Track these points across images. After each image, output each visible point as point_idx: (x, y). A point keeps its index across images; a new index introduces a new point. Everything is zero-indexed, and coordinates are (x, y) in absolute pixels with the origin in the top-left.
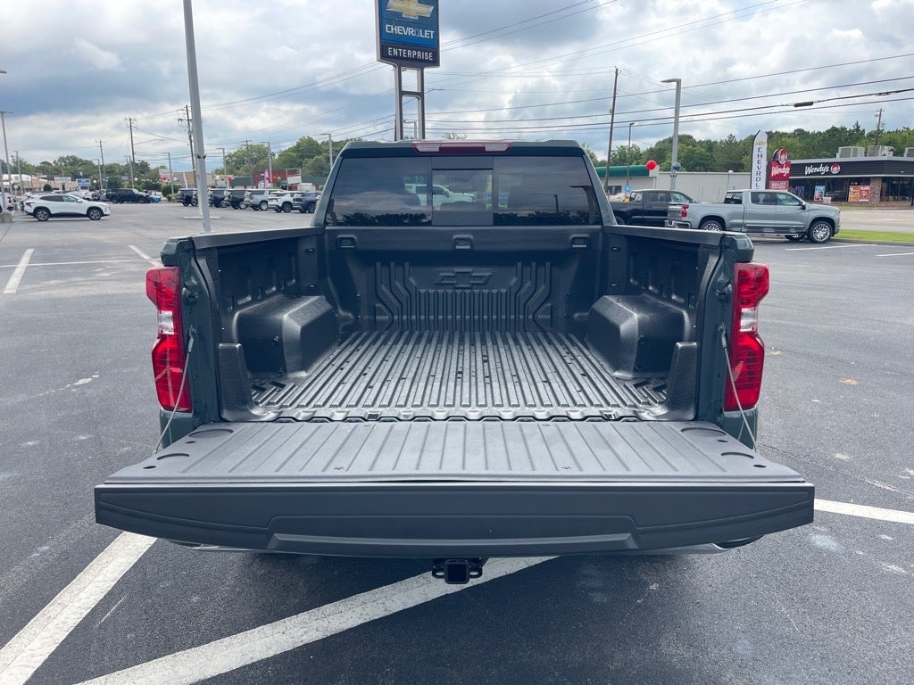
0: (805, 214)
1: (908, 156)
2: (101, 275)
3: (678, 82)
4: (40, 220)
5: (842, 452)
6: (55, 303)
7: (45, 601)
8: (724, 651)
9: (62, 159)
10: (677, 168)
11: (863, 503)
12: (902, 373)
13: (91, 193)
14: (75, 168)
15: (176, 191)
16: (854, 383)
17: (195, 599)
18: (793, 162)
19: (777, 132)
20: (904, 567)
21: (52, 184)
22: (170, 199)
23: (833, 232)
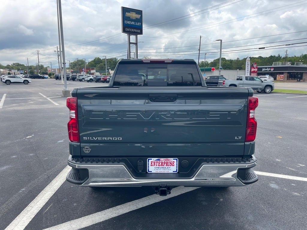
0: (263, 84)
1: (296, 65)
2: (31, 102)
3: (221, 41)
4: (7, 84)
5: (278, 159)
6: (16, 112)
7: (26, 206)
8: (245, 219)
9: (14, 64)
10: (221, 69)
11: (286, 175)
12: (296, 134)
13: (24, 75)
14: (19, 67)
15: (53, 75)
16: (281, 137)
17: (75, 204)
18: (258, 67)
19: (253, 57)
20: (299, 194)
21: (10, 72)
22: (51, 78)
23: (272, 90)
